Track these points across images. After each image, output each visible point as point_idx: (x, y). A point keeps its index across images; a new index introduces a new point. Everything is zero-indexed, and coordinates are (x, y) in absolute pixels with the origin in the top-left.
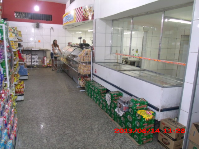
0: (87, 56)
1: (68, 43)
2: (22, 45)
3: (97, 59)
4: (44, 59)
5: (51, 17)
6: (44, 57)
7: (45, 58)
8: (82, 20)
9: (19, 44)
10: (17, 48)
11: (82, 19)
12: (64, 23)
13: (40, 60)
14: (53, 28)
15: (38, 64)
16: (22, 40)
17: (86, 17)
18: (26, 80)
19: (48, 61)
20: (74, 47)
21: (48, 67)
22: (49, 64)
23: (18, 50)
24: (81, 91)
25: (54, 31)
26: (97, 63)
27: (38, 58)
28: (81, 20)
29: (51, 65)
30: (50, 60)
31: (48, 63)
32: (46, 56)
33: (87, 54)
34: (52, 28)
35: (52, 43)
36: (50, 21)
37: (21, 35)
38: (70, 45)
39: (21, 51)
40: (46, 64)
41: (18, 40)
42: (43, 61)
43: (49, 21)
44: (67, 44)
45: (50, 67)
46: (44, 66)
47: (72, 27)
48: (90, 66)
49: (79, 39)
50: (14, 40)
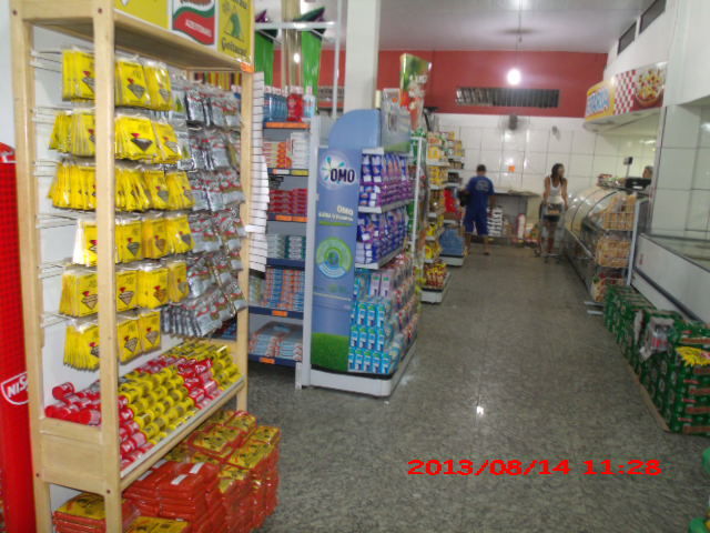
0: (623, 213)
1: (598, 174)
2: (461, 176)
3: (657, 225)
4: (517, 222)
5: (557, 96)
6: (520, 214)
7: (522, 219)
8: (632, 109)
9: (450, 174)
10: (444, 182)
11: (631, 105)
12: (587, 114)
13: (506, 223)
14: (558, 128)
15: (498, 234)
16: (463, 165)
17: (641, 98)
18: (458, 267)
19: (530, 227)
20: (613, 187)
21: (525, 244)
22: (530, 238)
23: (446, 189)
24: (590, 312)
25: (558, 138)
26: (652, 237)
27: (501, 216)
28: (628, 110)
29: (534, 241)
30: (536, 226)
31: (527, 235)
32: (525, 214)
33: (623, 209)
34: (555, 130)
35: (549, 173)
36: (553, 109)
37: (462, 152)
38: (603, 182)
39: (455, 191)
40: (520, 235)
41: (448, 164)
42: (515, 228)
43: (548, 109)
44: (596, 181)
45: (531, 245)
46: (515, 240)
47: (609, 127)
48: (630, 245)
49: (625, 163)
50: (440, 164)
